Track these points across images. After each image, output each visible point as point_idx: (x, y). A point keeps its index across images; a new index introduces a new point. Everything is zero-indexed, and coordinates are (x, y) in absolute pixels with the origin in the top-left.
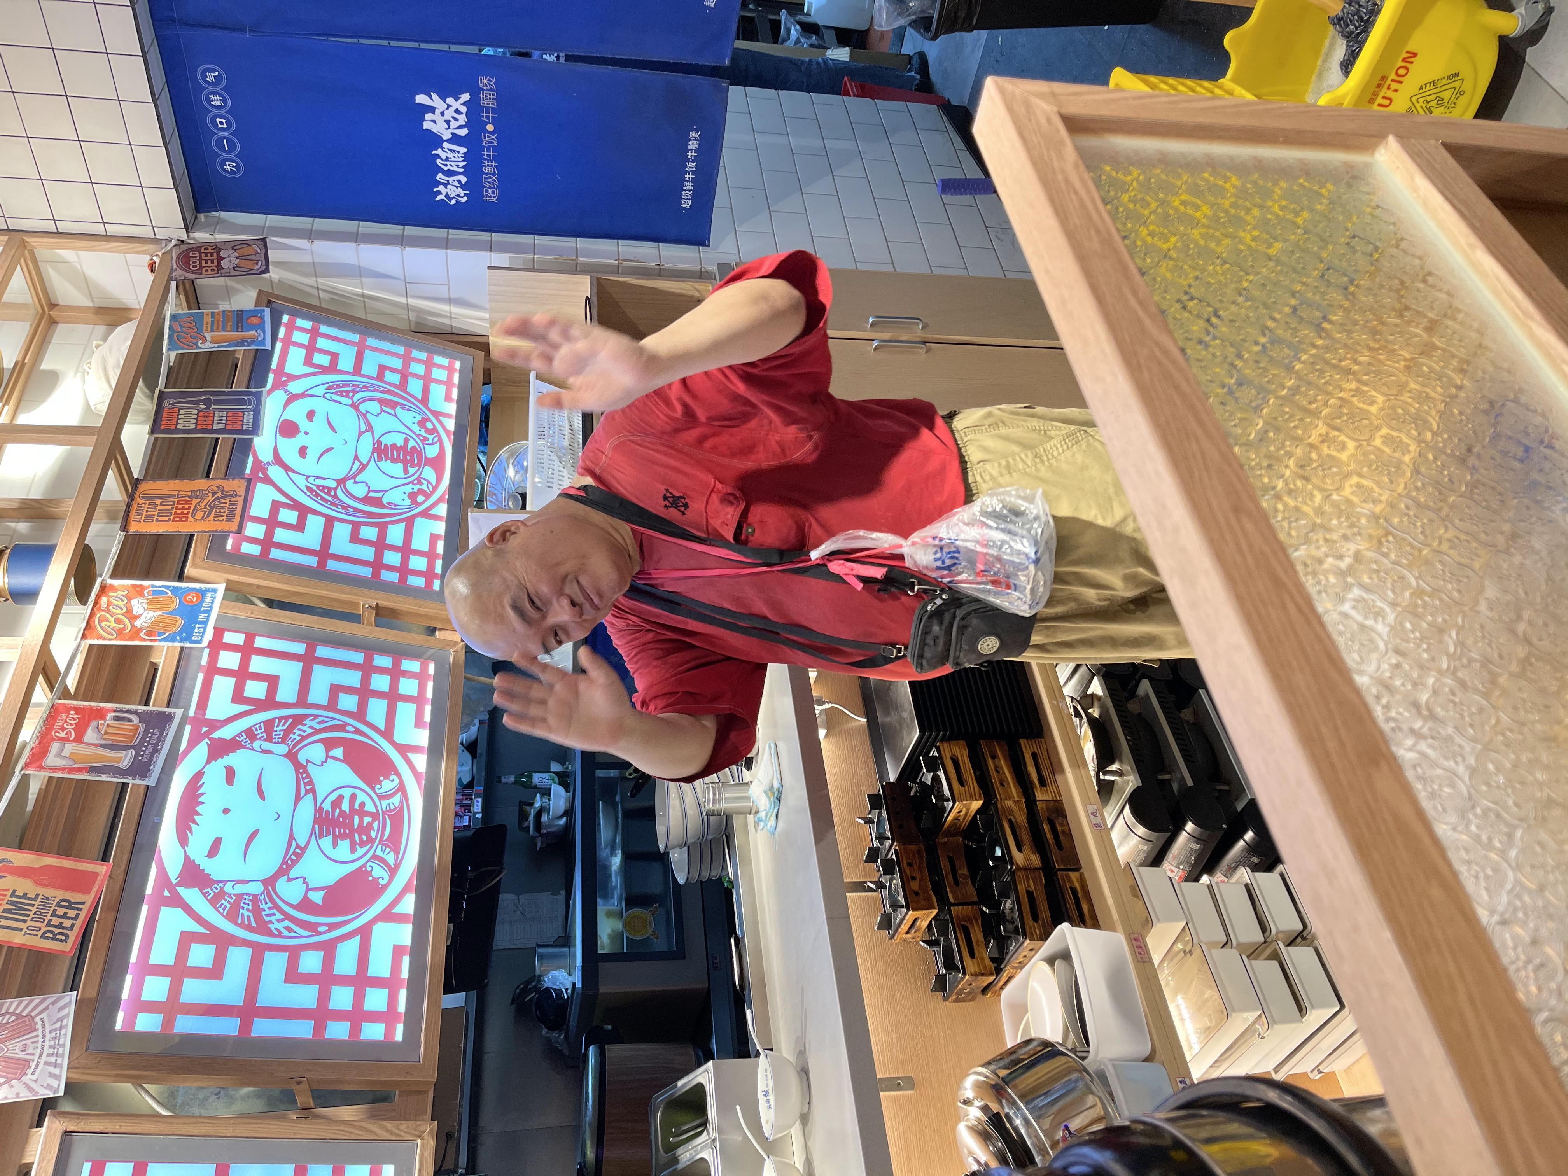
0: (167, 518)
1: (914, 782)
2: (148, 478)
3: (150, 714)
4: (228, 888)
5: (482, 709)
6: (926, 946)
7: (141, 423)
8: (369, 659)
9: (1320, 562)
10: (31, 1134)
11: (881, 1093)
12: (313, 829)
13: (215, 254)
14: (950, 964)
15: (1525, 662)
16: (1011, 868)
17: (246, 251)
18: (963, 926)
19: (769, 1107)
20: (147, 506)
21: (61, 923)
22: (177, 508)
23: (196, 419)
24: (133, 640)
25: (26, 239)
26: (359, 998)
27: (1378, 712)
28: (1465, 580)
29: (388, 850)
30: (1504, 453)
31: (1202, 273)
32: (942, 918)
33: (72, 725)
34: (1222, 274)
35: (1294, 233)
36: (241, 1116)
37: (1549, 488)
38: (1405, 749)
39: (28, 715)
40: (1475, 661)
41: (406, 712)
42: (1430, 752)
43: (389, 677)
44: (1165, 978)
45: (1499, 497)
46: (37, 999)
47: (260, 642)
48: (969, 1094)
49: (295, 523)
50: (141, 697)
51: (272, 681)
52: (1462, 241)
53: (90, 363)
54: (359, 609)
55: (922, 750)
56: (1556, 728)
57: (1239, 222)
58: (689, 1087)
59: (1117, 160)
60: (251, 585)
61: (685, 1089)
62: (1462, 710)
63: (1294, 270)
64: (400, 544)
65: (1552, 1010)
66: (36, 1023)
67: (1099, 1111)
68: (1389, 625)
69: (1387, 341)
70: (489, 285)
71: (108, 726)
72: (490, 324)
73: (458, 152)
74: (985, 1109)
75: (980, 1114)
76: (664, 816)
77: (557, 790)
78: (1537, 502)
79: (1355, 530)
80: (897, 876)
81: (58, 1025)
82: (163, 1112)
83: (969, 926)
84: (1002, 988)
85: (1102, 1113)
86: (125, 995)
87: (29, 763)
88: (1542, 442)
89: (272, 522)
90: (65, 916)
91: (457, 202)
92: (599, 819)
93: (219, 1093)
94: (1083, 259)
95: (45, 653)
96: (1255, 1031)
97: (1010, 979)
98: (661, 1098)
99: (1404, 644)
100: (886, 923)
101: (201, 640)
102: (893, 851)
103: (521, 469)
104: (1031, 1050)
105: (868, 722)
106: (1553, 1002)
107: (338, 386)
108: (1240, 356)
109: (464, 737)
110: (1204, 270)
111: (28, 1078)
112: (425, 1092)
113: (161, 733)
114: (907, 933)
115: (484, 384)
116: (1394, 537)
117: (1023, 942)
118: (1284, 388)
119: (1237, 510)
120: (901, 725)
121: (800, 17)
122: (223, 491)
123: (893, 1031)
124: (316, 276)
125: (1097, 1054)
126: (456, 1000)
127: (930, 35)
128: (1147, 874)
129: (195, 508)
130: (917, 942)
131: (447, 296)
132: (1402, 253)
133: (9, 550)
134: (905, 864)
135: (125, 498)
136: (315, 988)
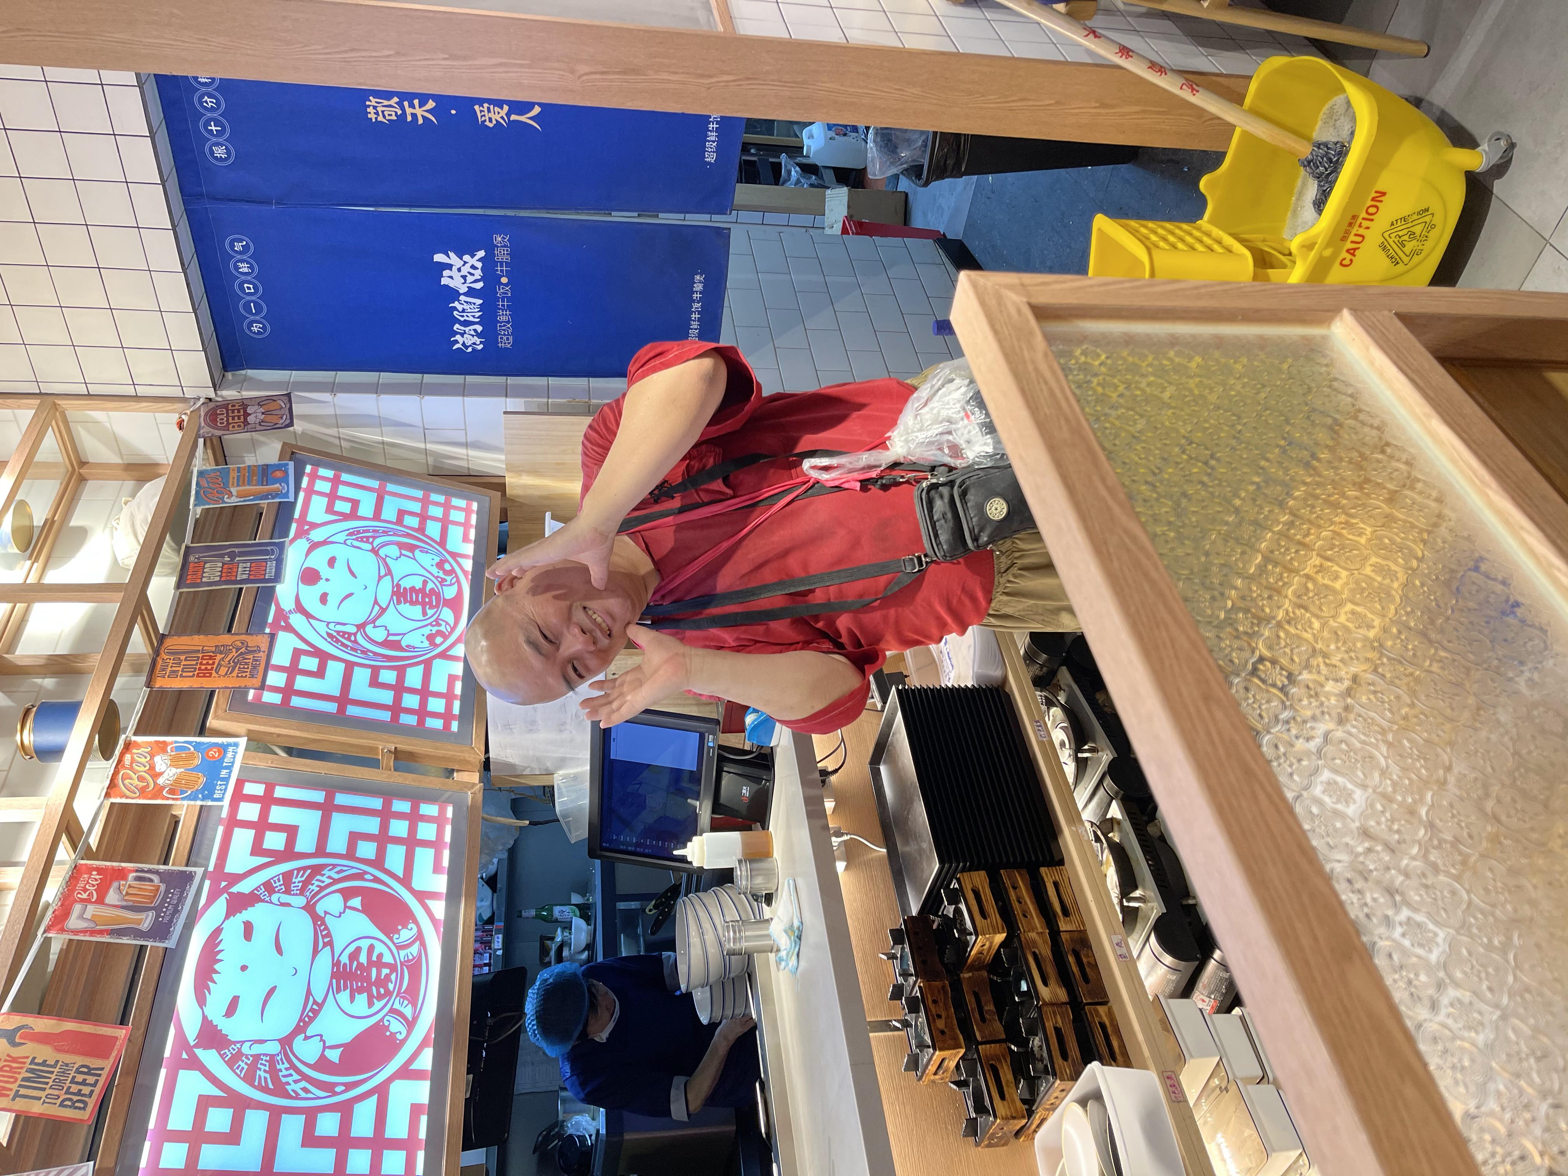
0: (191, 674)
1: (937, 915)
2: (173, 632)
3: (171, 873)
4: (245, 1049)
5: (501, 848)
6: (955, 1087)
8: (387, 804)
12: (331, 984)
13: (242, 411)
14: (980, 1108)
15: (1494, 841)
16: (1038, 1003)
17: (272, 406)
18: (992, 1066)
20: (171, 661)
21: (80, 1090)
22: (201, 664)
23: (221, 571)
24: (156, 799)
25: (58, 402)
26: (376, 1162)
29: (406, 1002)
32: (969, 1057)
33: (93, 886)
40: (1445, 841)
41: (424, 857)
43: (407, 823)
44: (1203, 1118)
46: (54, 1171)
47: (280, 792)
49: (315, 670)
51: (291, 831)
52: (1418, 410)
53: (119, 519)
54: (378, 754)
55: (943, 882)
60: (271, 734)
64: (418, 686)
69: (1350, 515)
70: (505, 429)
71: (130, 886)
72: (506, 465)
73: (474, 304)
76: (685, 954)
77: (578, 923)
78: (1501, 674)
80: (922, 1014)
83: (998, 1065)
84: (1035, 1131)
86: (143, 1164)
87: (51, 926)
89: (293, 670)
90: (84, 1083)
91: (474, 349)
95: (68, 811)
97: (1043, 1121)
99: (1377, 827)
100: (914, 1064)
101: (223, 797)
102: (917, 988)
105: (888, 852)
107: (359, 532)
109: (483, 873)
113: (182, 893)
114: (935, 1074)
115: (501, 522)
117: (1054, 1083)
120: (920, 856)
121: (800, 160)
122: (247, 646)
124: (338, 427)
126: (477, 1157)
127: (922, 182)
128: (1177, 1008)
129: (219, 664)
130: (946, 1083)
131: (464, 440)
132: (1359, 425)
133: (35, 709)
134: (930, 1001)
135: (151, 652)
136: (332, 1152)
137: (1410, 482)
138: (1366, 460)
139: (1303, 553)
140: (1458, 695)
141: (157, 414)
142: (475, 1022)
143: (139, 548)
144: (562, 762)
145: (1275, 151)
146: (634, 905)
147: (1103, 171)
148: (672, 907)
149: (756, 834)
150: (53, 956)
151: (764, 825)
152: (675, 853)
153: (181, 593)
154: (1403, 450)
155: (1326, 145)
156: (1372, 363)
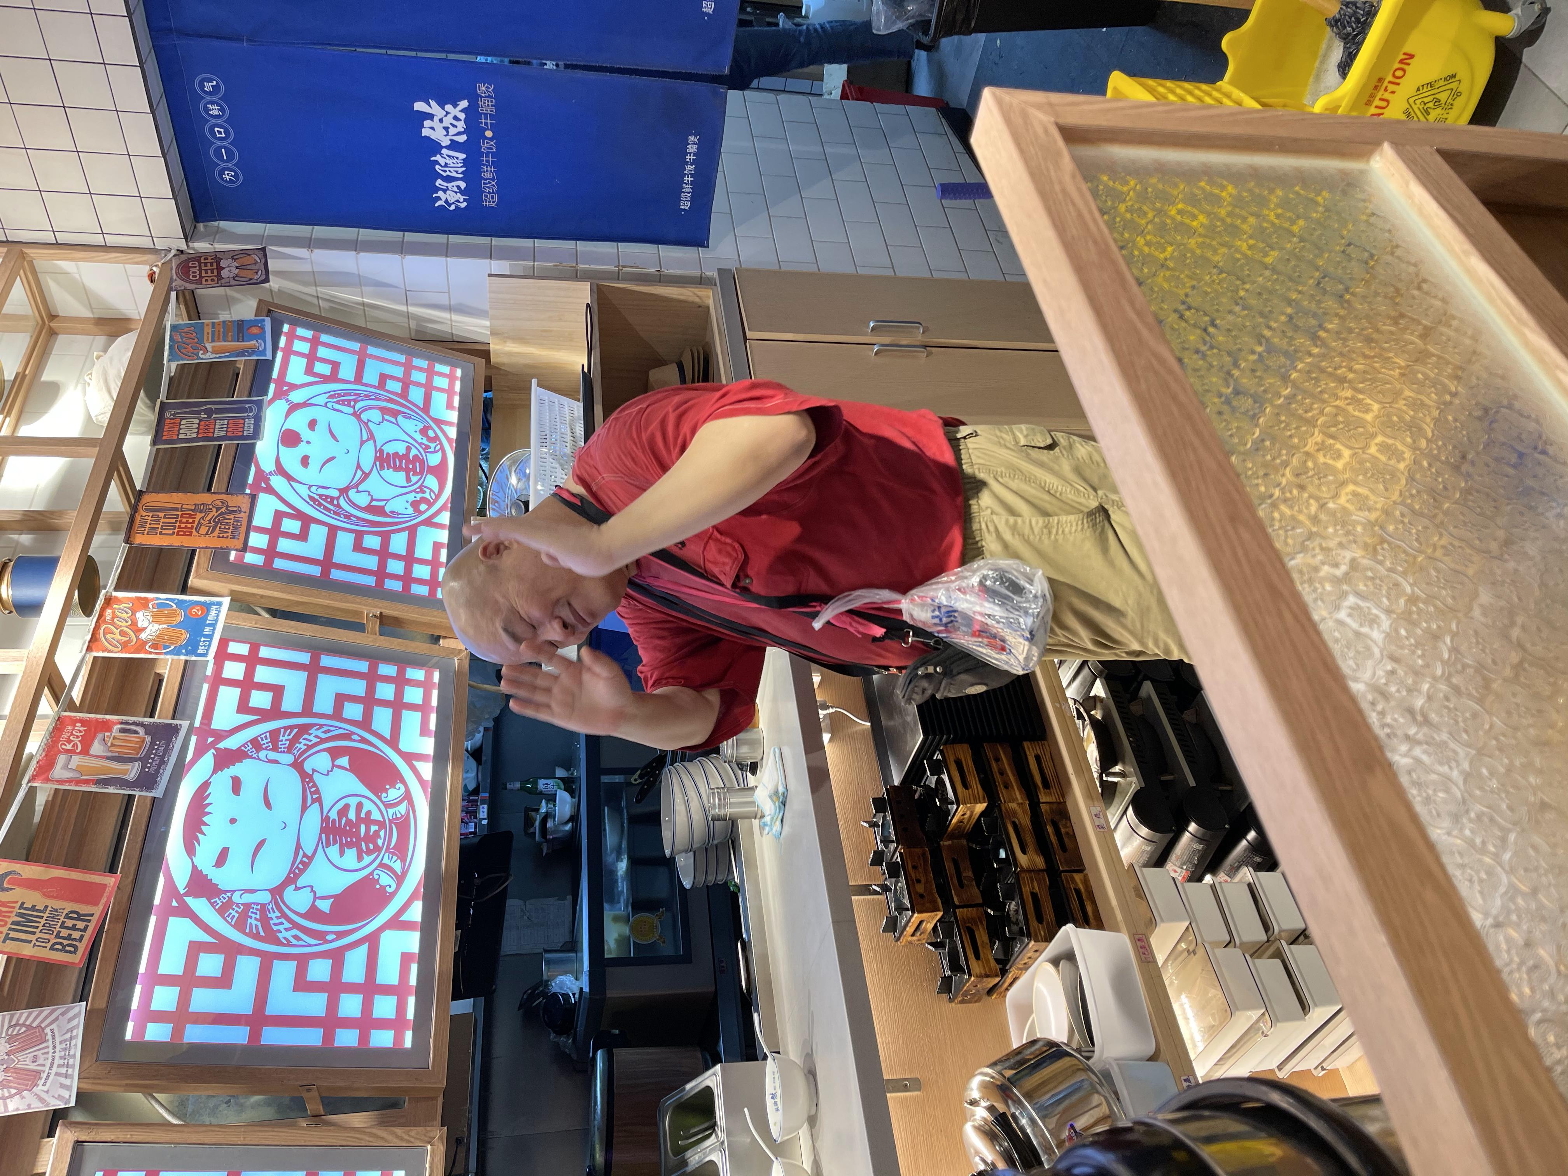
0: (171, 532)
1: (918, 785)
2: (151, 490)
3: (157, 726)
4: (236, 898)
5: (487, 716)
6: (931, 948)
7: (142, 434)
8: (373, 668)
9: (1316, 569)
10: (43, 1144)
11: (888, 1095)
12: (320, 838)
13: (215, 264)
14: (955, 967)
15: (1518, 668)
16: (1016, 869)
17: (246, 260)
18: (968, 927)
19: (777, 1110)
20: (150, 518)
21: (70, 935)
22: (181, 522)
23: (198, 428)
24: (139, 653)
25: (25, 250)
26: (368, 1006)
27: (1373, 718)
28: (1460, 586)
29: (395, 858)
30: (1497, 460)
31: (1199, 283)
32: (947, 920)
33: (78, 737)
34: (1219, 284)
35: (1290, 242)
36: (252, 1124)
37: (1543, 494)
38: (1400, 755)
40: (1469, 666)
41: (411, 721)
42: (1425, 758)
43: (393, 686)
44: (1170, 979)
45: (1493, 504)
46: (47, 1010)
47: (265, 652)
48: (975, 1094)
49: (298, 533)
50: (147, 707)
51: (278, 691)
53: (91, 374)
54: (363, 619)
55: (926, 754)
56: (1550, 732)
57: (1234, 231)
58: (697, 1090)
59: (1113, 169)
60: (254, 595)
61: (693, 1093)
62: (1456, 715)
63: (1291, 279)
64: (403, 552)
65: (1544, 1011)
66: (46, 1034)
67: (1104, 1110)
68: (1384, 632)
69: (1384, 349)
70: (490, 292)
71: (115, 738)
72: (491, 331)
73: (457, 158)
74: (991, 1109)
75: (985, 1114)
76: (669, 820)
77: (563, 796)
78: (1531, 508)
79: (1351, 538)
80: (903, 879)
81: (68, 1036)
82: (173, 1121)
83: (974, 927)
84: (1007, 989)
85: (1108, 1112)
86: (134, 1005)
87: (36, 775)
88: (1536, 448)
89: (275, 532)
90: (74, 928)
91: (457, 207)
93: (229, 1101)
94: (1080, 268)
95: (50, 664)
96: (1258, 1029)
97: (1015, 980)
98: (670, 1101)
99: (1400, 651)
100: (892, 926)
101: (207, 653)
102: (897, 854)
103: (524, 477)
104: (1036, 1050)
105: (872, 726)
106: (1546, 1004)
107: (340, 395)
108: (1236, 365)
109: (469, 744)
110: (1200, 280)
111: (39, 1089)
112: (436, 1098)
113: (168, 745)
114: (913, 935)
115: (485, 391)
116: (1389, 544)
117: (1028, 944)
118: (1280, 397)
119: (1233, 519)
120: (904, 728)
122: (228, 506)
123: (899, 1033)
124: (316, 285)
125: (1102, 1053)
126: (464, 1006)
128: (1151, 875)
129: (199, 522)
130: (922, 944)
131: (447, 303)
132: (1397, 261)
133: (12, 564)
134: (910, 866)
135: (128, 509)
136: (324, 997)
137: (1445, 318)
138: (1402, 295)
141: (127, 266)
142: (463, 882)
143: (113, 404)
145: (1301, 11)
146: (618, 779)
147: (1118, 34)
148: (658, 775)
150: (39, 806)
153: (158, 449)
154: (1440, 287)
155: (1355, 4)
156: (1410, 197)
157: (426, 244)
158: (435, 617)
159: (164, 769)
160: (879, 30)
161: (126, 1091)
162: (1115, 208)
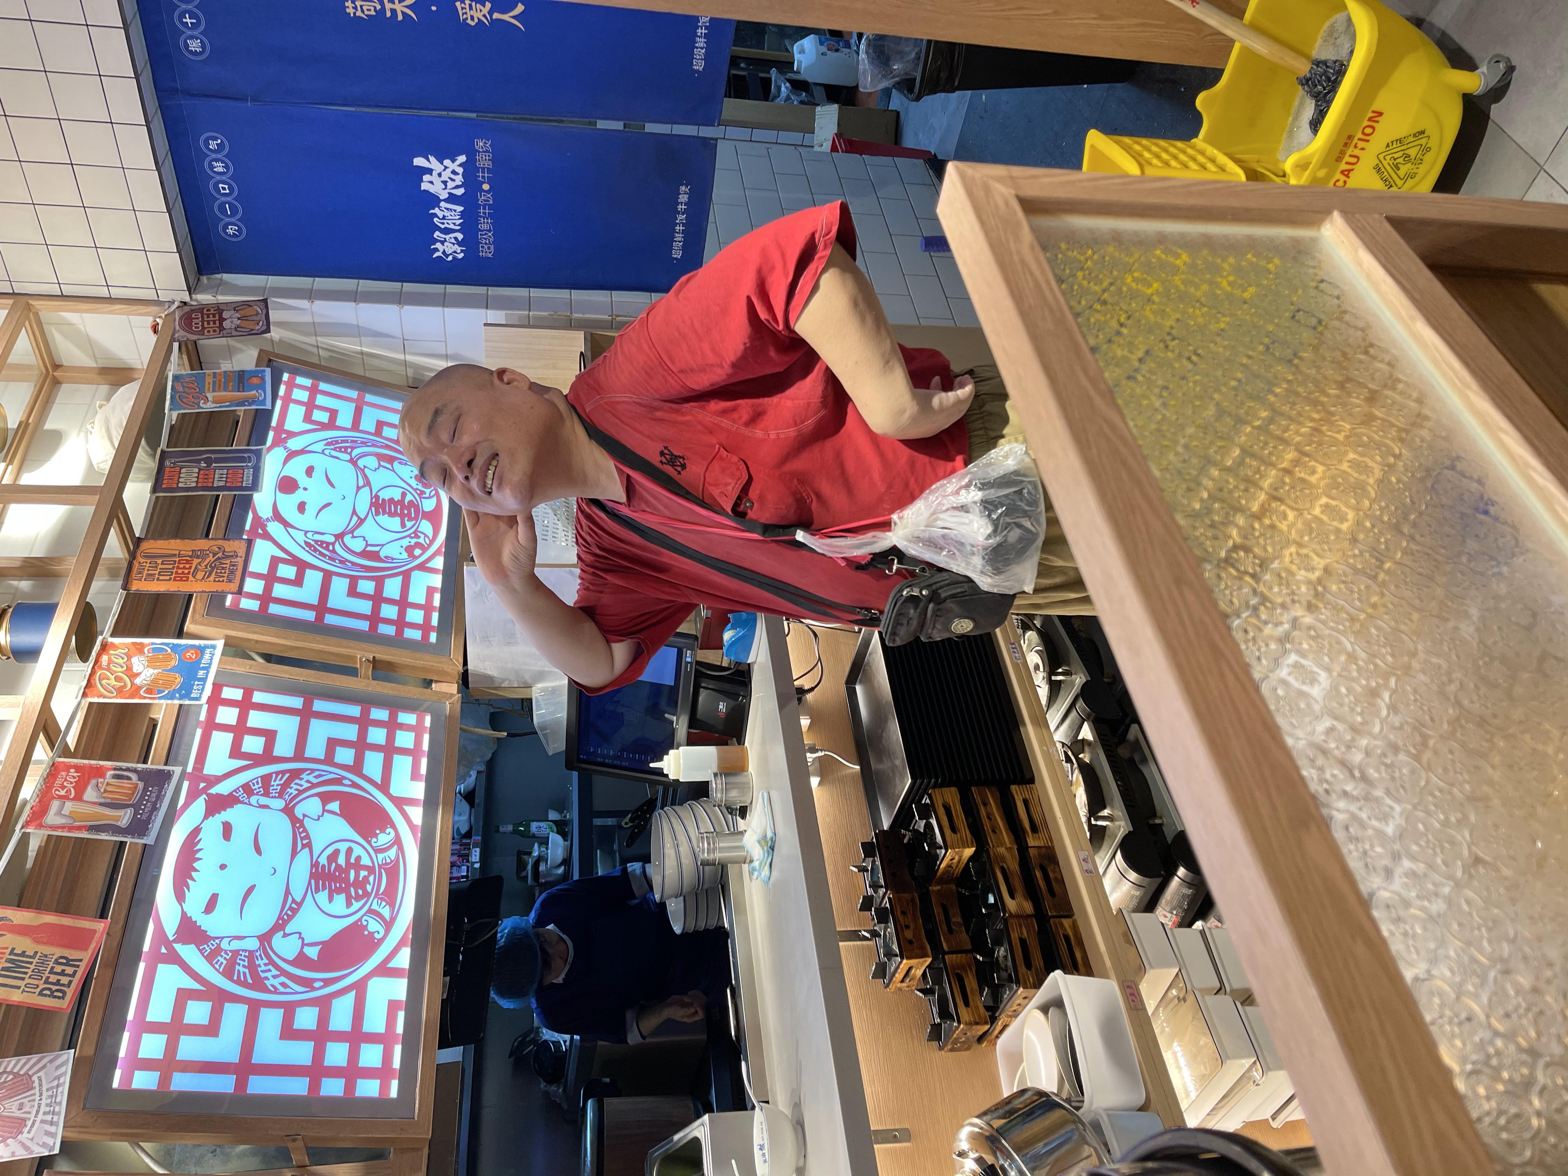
0: (168, 578)
1: (908, 829)
2: (149, 536)
3: (150, 772)
4: (224, 945)
5: (478, 760)
6: (921, 995)
7: (142, 481)
8: (365, 713)
11: (875, 1146)
12: (309, 884)
13: (217, 316)
14: (945, 1014)
16: (1004, 915)
17: (248, 311)
18: (957, 974)
19: (765, 1161)
20: (148, 565)
21: (59, 980)
22: (178, 568)
23: (197, 477)
24: (133, 698)
25: (31, 302)
26: (354, 1055)
27: (1310, 775)
28: (1399, 645)
29: (384, 903)
30: (1438, 520)
32: (936, 966)
33: (71, 783)
35: (1241, 308)
38: (1337, 811)
39: (28, 773)
40: (1407, 723)
41: (402, 765)
42: (1361, 813)
43: (385, 730)
44: (1161, 1027)
45: (1434, 563)
46: (35, 1058)
47: (258, 697)
48: (964, 1145)
49: (293, 578)
50: (140, 752)
51: (270, 736)
52: (1403, 312)
53: (93, 422)
54: (356, 663)
55: (914, 798)
56: (1485, 787)
58: (685, 1141)
59: (1073, 239)
60: (250, 640)
61: (681, 1144)
62: (1393, 771)
63: (1241, 344)
64: (397, 597)
66: (33, 1082)
67: (1094, 1161)
68: (1323, 689)
69: (1330, 413)
70: (486, 341)
71: (108, 784)
73: (455, 211)
74: (979, 1161)
75: (974, 1166)
76: (659, 865)
77: (555, 839)
80: (892, 925)
81: (55, 1083)
82: (160, 1171)
83: (963, 974)
84: (997, 1037)
85: (1097, 1164)
86: (122, 1053)
87: (29, 821)
88: (1477, 508)
89: (271, 578)
90: (63, 973)
91: (454, 258)
92: (597, 867)
93: (215, 1150)
95: (46, 710)
96: (1250, 1078)
97: (1005, 1027)
98: (658, 1152)
99: (1340, 708)
100: (881, 972)
101: (200, 697)
102: (886, 899)
104: (1027, 1099)
105: (861, 769)
107: (337, 442)
109: (462, 787)
111: (24, 1137)
112: (419, 1149)
113: (160, 791)
114: (902, 981)
116: (1331, 603)
117: (1017, 991)
119: (1179, 581)
120: (893, 772)
121: (790, 75)
122: (224, 551)
123: (888, 1081)
124: (316, 336)
125: (1091, 1103)
126: (453, 1054)
127: (913, 96)
128: (1140, 920)
129: (196, 568)
130: (912, 990)
131: (444, 353)
132: (1345, 326)
133: (11, 610)
134: (899, 912)
135: (127, 556)
136: (310, 1045)
137: (1391, 382)
138: (1349, 360)
139: (1281, 447)
140: (1428, 587)
141: (131, 317)
142: (452, 927)
143: (113, 452)
144: (541, 676)
145: (1272, 70)
146: (610, 821)
147: (1099, 90)
148: (648, 821)
149: (732, 749)
150: (32, 852)
151: (741, 741)
152: (652, 765)
153: (157, 498)
154: (1387, 351)
155: (1325, 63)
156: (1360, 264)
157: (424, 294)
158: (427, 661)
159: (156, 816)
160: (865, 87)
161: (112, 1140)
162: (1074, 276)
